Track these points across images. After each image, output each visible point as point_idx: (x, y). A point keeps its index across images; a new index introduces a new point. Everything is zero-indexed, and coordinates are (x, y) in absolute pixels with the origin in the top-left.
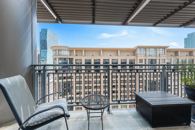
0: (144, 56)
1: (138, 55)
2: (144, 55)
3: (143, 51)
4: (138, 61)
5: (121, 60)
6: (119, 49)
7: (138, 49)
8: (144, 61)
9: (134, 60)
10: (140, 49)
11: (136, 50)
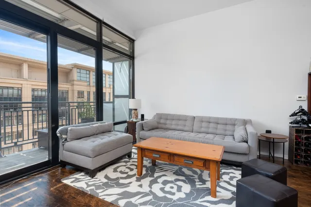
0: (87, 86)
1: (75, 82)
2: (86, 84)
3: (85, 75)
4: (76, 94)
5: (33, 90)
6: (25, 61)
7: (75, 71)
8: (86, 94)
9: (67, 92)
10: (79, 70)
11: (71, 70)
